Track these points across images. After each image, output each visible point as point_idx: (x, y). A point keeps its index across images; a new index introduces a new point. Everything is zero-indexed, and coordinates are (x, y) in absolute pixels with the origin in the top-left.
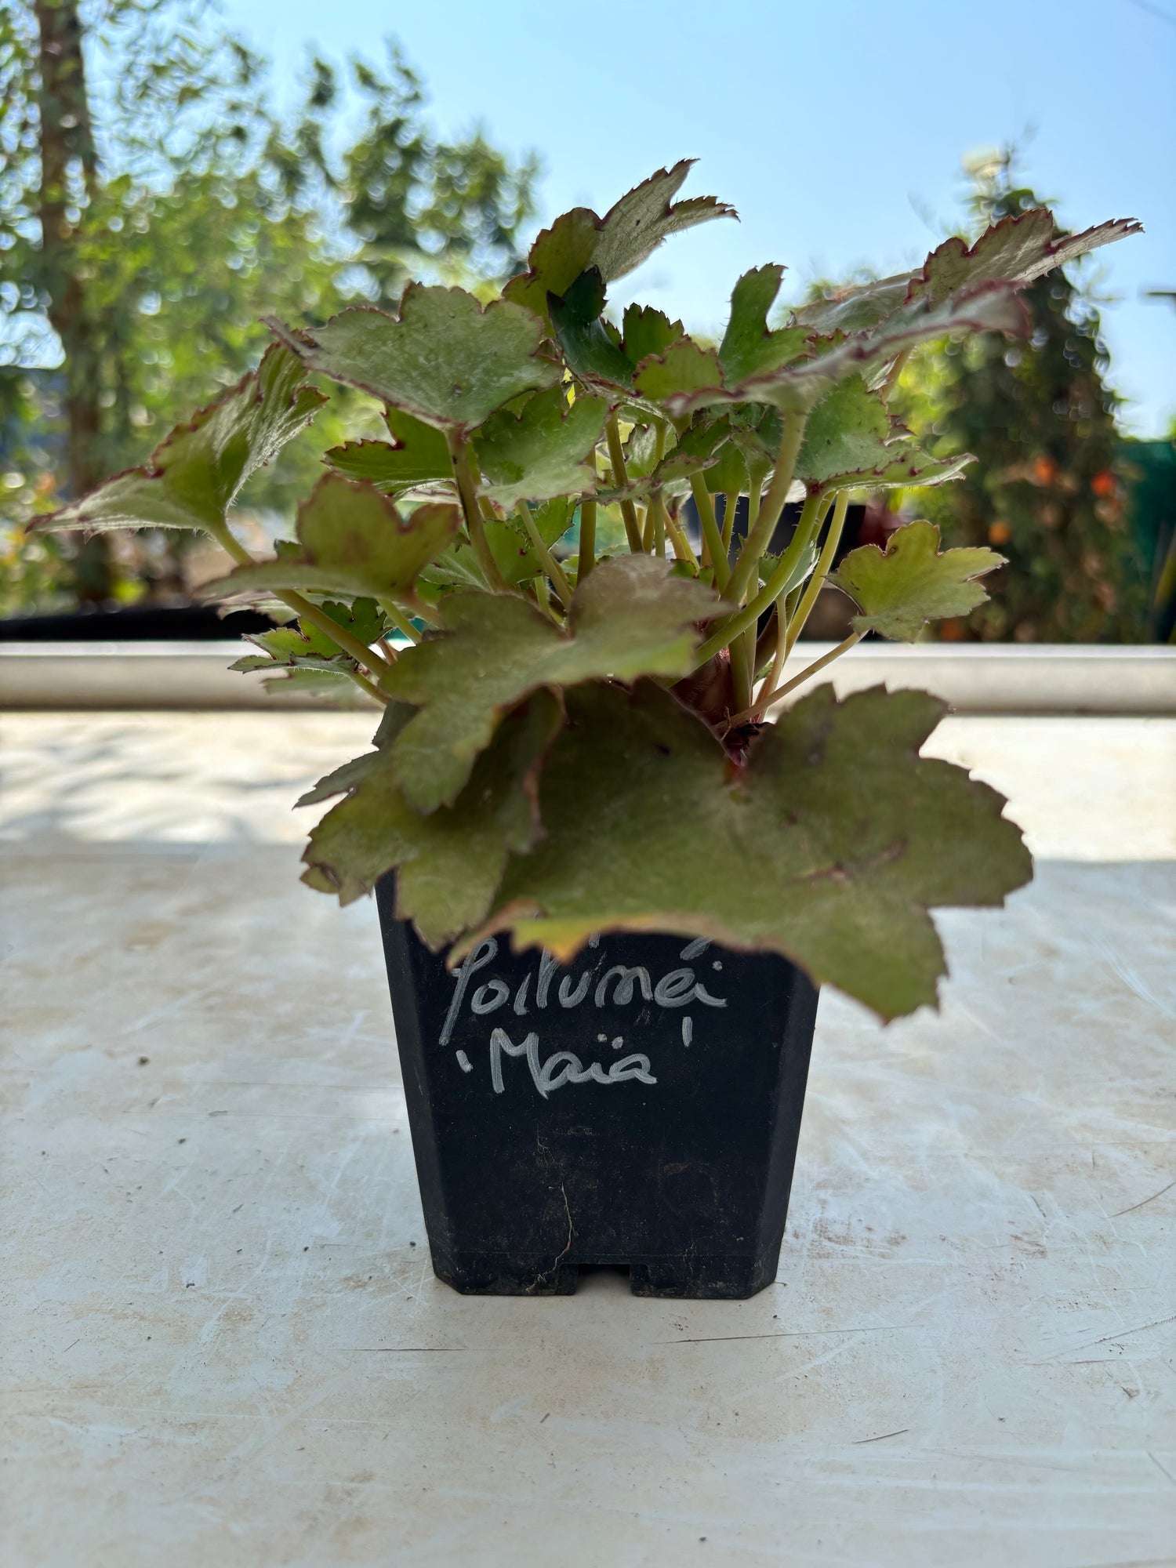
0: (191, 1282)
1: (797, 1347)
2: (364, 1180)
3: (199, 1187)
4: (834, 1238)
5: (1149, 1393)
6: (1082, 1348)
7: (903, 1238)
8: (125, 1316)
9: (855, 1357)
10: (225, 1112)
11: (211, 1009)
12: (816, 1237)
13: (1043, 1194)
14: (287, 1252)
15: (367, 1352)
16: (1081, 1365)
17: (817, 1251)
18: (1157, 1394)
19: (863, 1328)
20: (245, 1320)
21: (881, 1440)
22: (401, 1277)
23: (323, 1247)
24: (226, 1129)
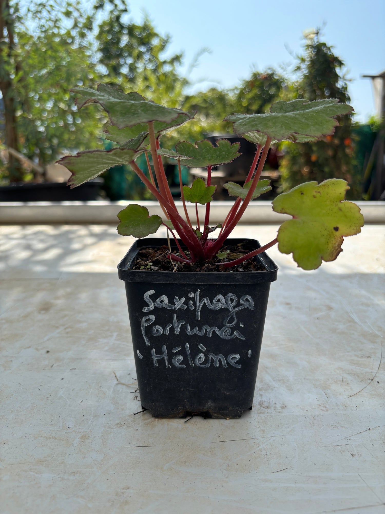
0: (69, 426)
1: (254, 443)
2: (120, 391)
3: (69, 394)
4: (265, 407)
5: (358, 455)
6: (339, 441)
7: (286, 406)
8: (50, 438)
9: (272, 445)
10: (75, 369)
11: (68, 333)
12: (259, 407)
13: (327, 391)
14: (98, 416)
15: (125, 448)
16: (339, 446)
17: (260, 411)
18: (361, 455)
19: (274, 436)
20: (87, 438)
21: (280, 472)
22: (134, 423)
23: (109, 414)
24: (76, 374)
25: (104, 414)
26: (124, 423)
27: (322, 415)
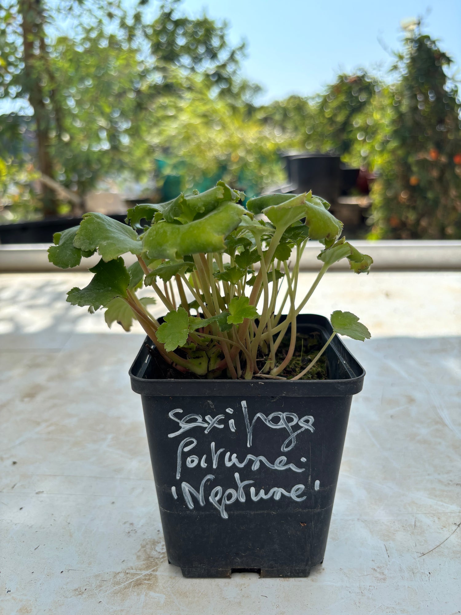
2: (94, 531)
3: (23, 535)
11: (49, 433)
13: (390, 543)
14: (54, 574)
20: (28, 612)
22: (99, 590)
23: (68, 571)
24: (41, 501)
25: (62, 572)
26: (86, 589)
27: (375, 587)
